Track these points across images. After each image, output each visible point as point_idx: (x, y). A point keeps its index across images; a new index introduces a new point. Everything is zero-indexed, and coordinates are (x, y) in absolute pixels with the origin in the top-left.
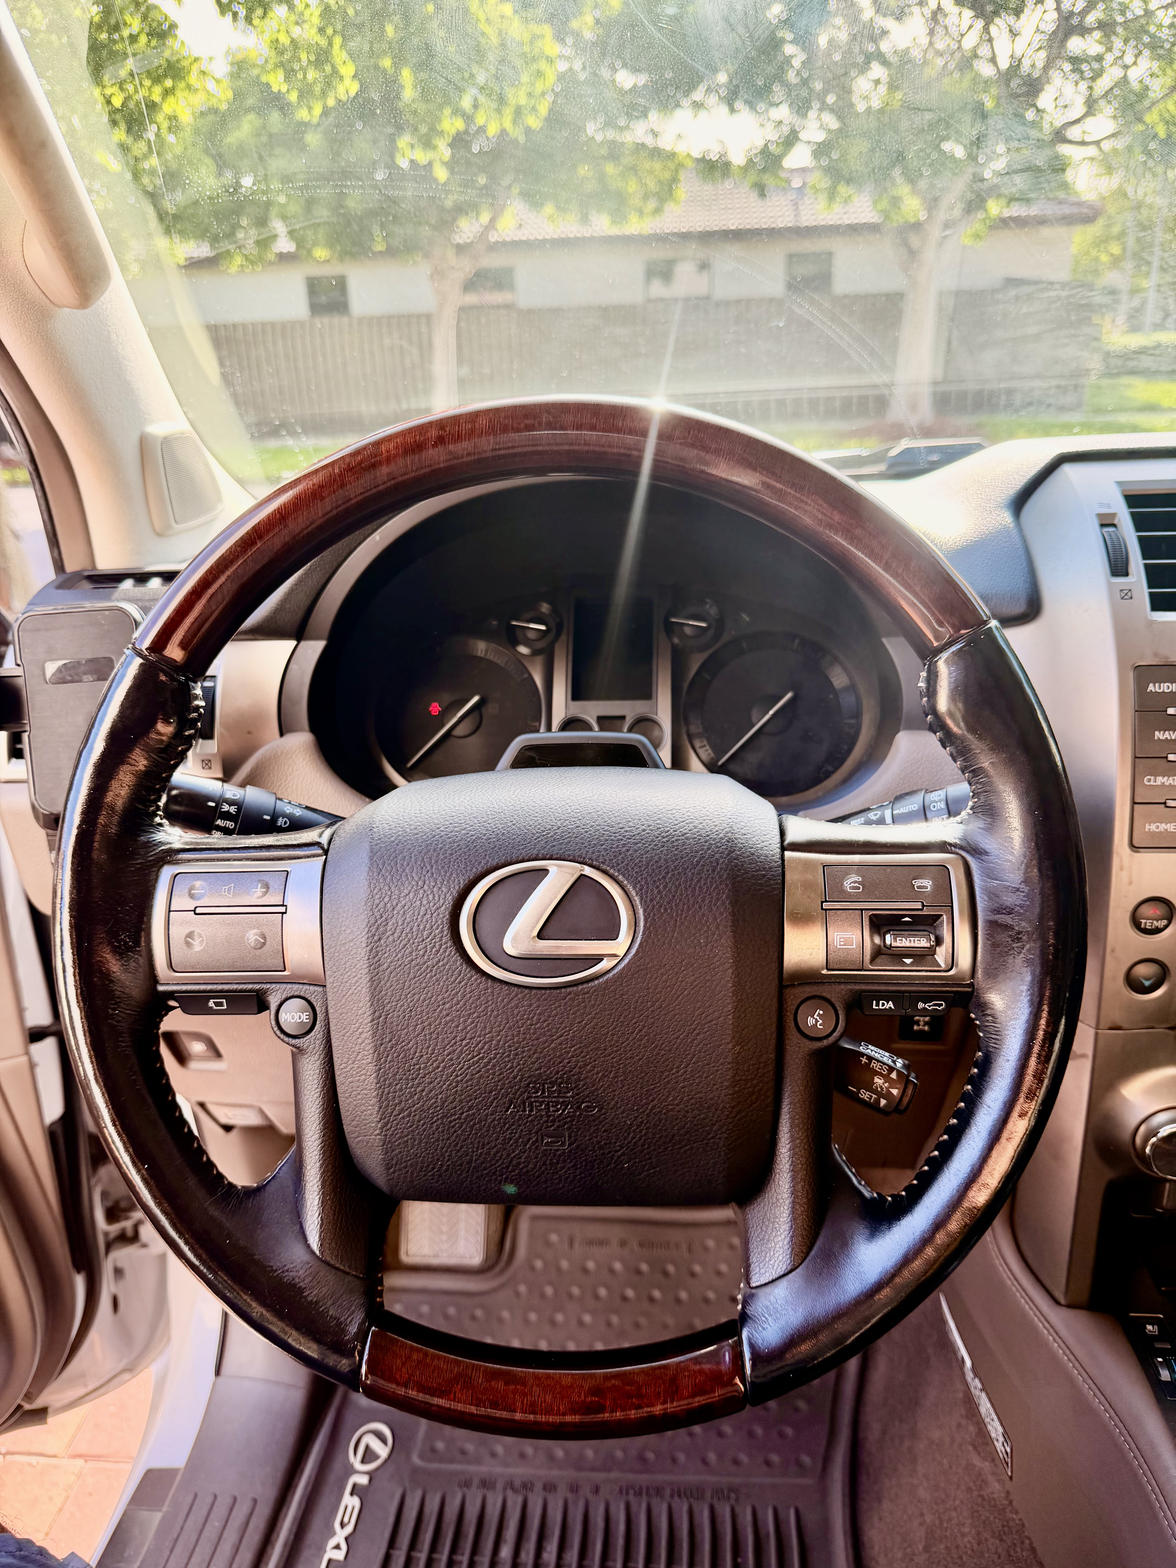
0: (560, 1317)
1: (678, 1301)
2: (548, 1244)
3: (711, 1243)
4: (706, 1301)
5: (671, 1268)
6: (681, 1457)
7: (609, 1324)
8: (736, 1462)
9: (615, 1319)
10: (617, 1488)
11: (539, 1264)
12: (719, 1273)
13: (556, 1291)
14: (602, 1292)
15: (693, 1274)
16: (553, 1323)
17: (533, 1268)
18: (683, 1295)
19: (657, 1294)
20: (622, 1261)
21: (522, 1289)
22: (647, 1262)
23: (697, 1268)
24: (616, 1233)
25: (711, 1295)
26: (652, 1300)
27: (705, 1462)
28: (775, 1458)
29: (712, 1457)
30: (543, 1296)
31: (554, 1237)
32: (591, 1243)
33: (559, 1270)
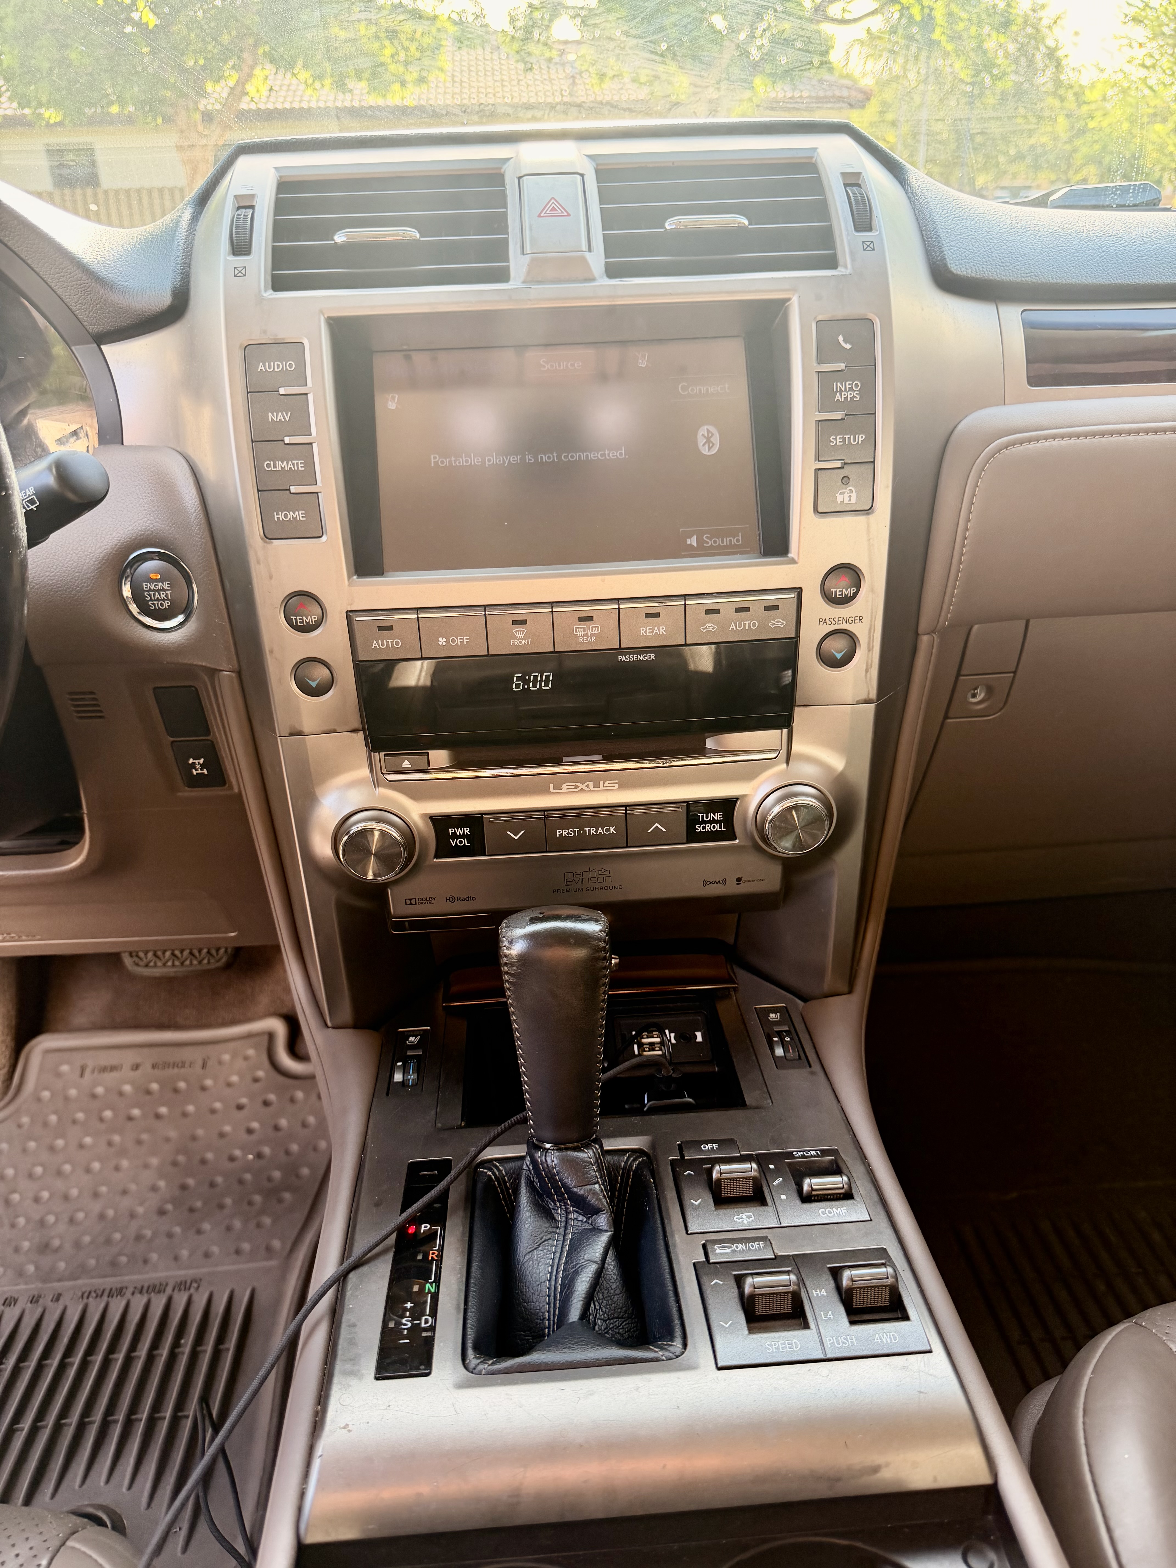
0: (60, 1143)
1: (185, 1115)
2: (59, 1075)
3: (226, 1057)
4: (213, 1111)
5: (182, 1085)
6: (154, 1257)
7: (110, 1144)
8: (207, 1255)
9: (117, 1138)
10: (80, 1294)
11: (46, 1094)
12: (229, 1085)
13: (60, 1119)
14: (108, 1114)
15: (203, 1089)
16: (52, 1149)
17: (39, 1100)
18: (191, 1108)
19: (163, 1110)
20: (132, 1083)
21: (25, 1120)
22: (156, 1081)
23: (209, 1082)
24: (129, 1058)
25: (218, 1105)
26: (158, 1116)
27: (176, 1258)
28: (246, 1246)
29: (185, 1253)
30: (46, 1124)
31: (65, 1068)
32: (104, 1069)
33: (67, 1099)
